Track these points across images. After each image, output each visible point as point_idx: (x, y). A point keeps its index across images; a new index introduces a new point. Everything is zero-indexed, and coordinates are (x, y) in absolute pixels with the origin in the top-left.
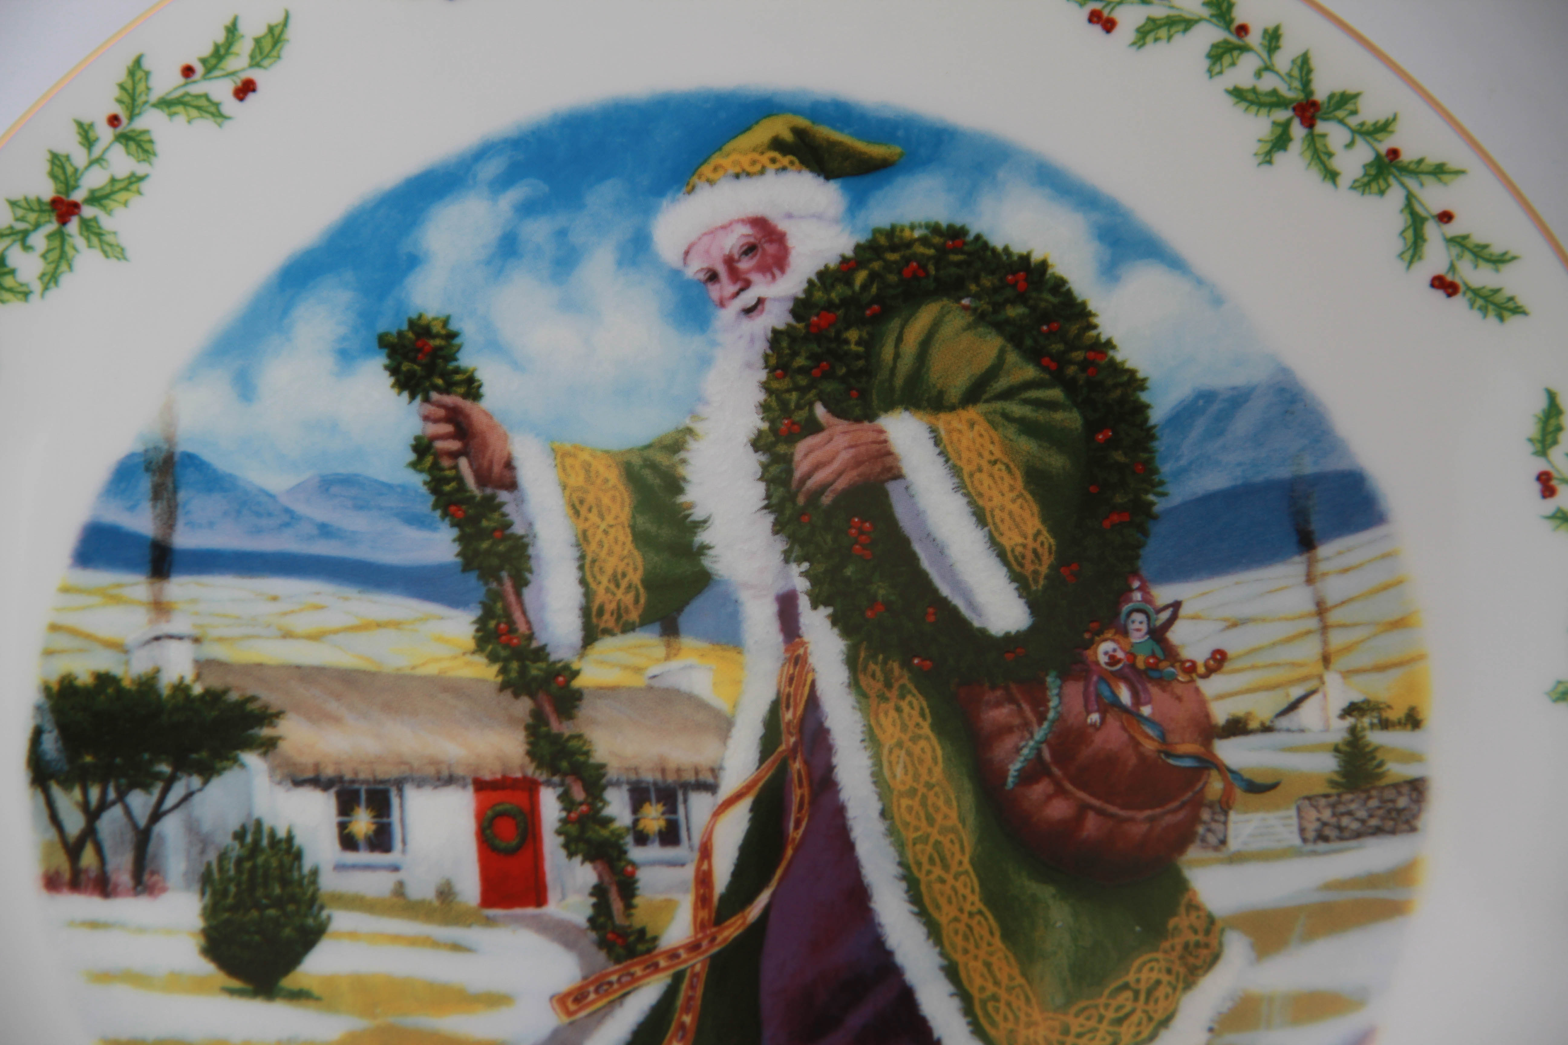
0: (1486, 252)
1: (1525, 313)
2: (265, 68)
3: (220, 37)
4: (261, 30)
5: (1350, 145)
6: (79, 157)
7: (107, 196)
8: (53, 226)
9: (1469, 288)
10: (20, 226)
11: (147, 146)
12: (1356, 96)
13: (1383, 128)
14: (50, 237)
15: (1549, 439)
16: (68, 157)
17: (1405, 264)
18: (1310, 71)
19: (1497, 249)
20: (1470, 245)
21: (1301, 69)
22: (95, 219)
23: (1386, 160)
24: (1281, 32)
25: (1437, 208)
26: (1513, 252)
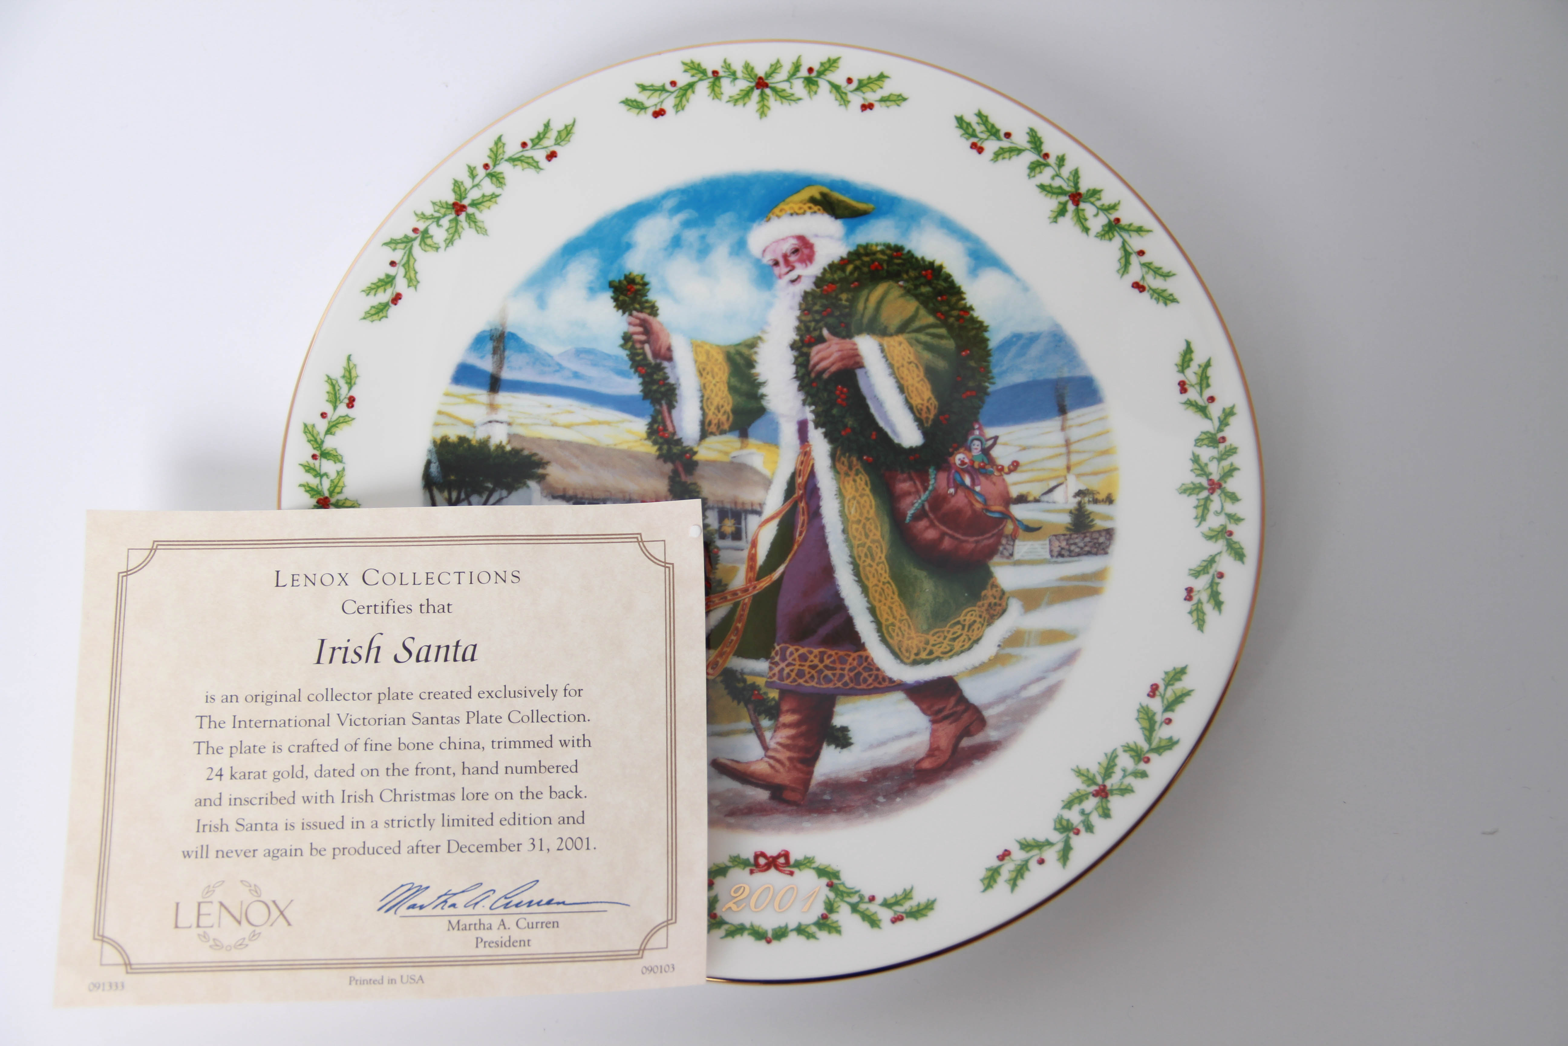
0: (1160, 271)
1: (1178, 302)
2: (562, 146)
3: (541, 129)
4: (561, 127)
5: (1096, 215)
6: (468, 183)
7: (480, 203)
8: (453, 216)
9: (1150, 288)
10: (437, 215)
11: (501, 180)
12: (1100, 191)
13: (1113, 207)
14: (450, 221)
15: (1186, 365)
16: (462, 183)
17: (1120, 276)
18: (1078, 178)
19: (1165, 270)
20: (1152, 267)
21: (1074, 176)
22: (473, 214)
23: (1114, 223)
24: (1065, 157)
25: (1137, 248)
26: (1173, 272)
